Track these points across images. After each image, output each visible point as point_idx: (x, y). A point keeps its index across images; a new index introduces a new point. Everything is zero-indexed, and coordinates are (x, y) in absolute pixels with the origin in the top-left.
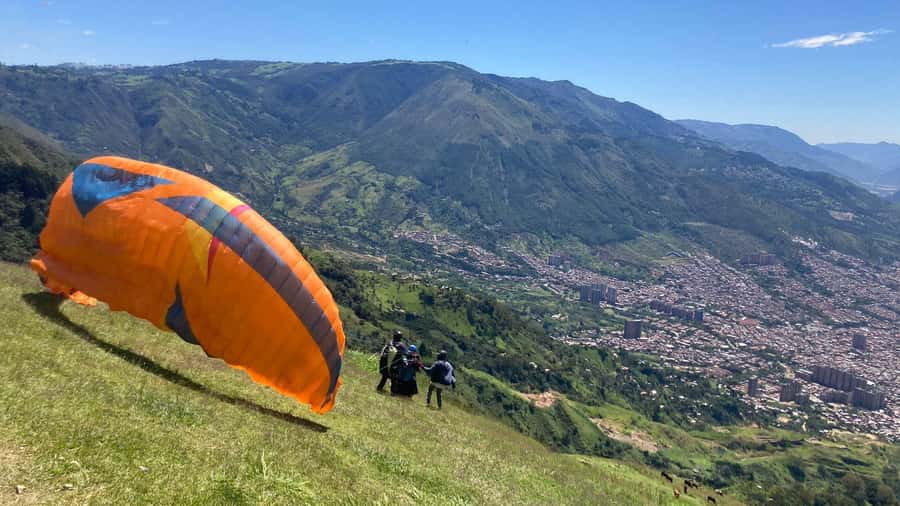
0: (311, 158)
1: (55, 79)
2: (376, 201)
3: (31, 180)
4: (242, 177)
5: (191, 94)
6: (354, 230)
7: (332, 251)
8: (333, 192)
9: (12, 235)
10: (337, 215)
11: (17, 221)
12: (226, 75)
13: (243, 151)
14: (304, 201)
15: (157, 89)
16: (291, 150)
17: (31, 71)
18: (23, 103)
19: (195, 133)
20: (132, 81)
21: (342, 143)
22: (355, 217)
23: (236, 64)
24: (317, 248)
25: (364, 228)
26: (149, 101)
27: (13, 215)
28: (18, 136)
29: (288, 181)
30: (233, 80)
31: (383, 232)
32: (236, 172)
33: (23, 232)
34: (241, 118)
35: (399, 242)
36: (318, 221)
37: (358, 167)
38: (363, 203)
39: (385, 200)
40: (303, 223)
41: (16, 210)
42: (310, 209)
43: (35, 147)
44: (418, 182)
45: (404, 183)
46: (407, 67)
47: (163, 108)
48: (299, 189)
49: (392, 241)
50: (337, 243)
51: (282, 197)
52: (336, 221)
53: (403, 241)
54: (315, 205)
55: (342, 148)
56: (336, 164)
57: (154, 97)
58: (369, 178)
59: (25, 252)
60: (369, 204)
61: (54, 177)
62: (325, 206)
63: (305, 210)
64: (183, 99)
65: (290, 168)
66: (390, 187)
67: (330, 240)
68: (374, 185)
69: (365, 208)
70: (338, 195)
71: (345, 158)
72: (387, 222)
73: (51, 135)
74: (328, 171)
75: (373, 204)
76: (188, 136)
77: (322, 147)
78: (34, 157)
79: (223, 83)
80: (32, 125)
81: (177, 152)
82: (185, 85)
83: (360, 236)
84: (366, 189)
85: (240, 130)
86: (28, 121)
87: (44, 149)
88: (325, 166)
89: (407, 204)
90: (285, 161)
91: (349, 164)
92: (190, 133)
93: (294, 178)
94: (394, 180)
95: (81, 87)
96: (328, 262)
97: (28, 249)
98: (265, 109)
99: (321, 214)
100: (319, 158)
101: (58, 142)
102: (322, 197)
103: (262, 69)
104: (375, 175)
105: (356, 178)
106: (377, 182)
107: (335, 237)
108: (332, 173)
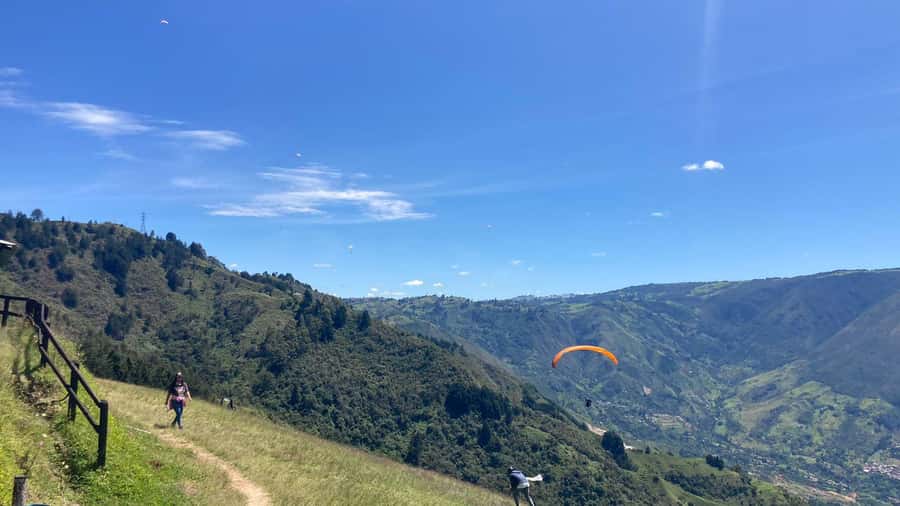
0: (755, 378)
1: (510, 311)
2: (836, 427)
3: (487, 401)
4: (681, 400)
5: (629, 318)
6: (811, 461)
7: (785, 485)
8: (782, 416)
9: (472, 453)
10: (789, 442)
11: (475, 439)
12: (663, 298)
13: (681, 373)
14: (749, 426)
15: (596, 316)
16: (730, 371)
17: (491, 306)
18: (485, 333)
19: (632, 356)
20: (574, 308)
21: (789, 362)
22: (810, 444)
23: (672, 286)
24: (767, 479)
25: (823, 459)
26: (589, 326)
27: (472, 434)
28: (480, 361)
29: (729, 404)
30: (668, 302)
31: (849, 464)
32: (674, 394)
33: (480, 450)
34: (678, 339)
35: (872, 478)
36: (766, 448)
37: (811, 388)
38: (819, 430)
39: (847, 426)
40: (748, 451)
41: (475, 429)
42: (756, 436)
43: (492, 371)
44: (889, 406)
45: (870, 406)
47: (601, 332)
48: (742, 413)
49: (862, 477)
50: (790, 475)
51: (724, 421)
52: (788, 449)
53: (876, 477)
54: (761, 430)
55: (789, 367)
56: (784, 385)
57: (595, 323)
58: (825, 400)
59: (482, 470)
60: (826, 430)
61: (507, 399)
62: (773, 432)
63: (751, 436)
64: (620, 322)
65: (732, 390)
66: (852, 411)
67: (782, 471)
68: (831, 408)
69: (822, 435)
70: (788, 420)
71: (794, 378)
72: (852, 452)
73: (505, 360)
74: (776, 392)
75: (832, 430)
76: (626, 360)
77: (765, 367)
78: (491, 380)
79: (660, 306)
80: (491, 352)
81: (616, 376)
82: (623, 310)
83: (818, 468)
84: (821, 412)
85: (677, 352)
86: (487, 348)
87: (499, 372)
88: (771, 387)
89: (877, 431)
90: (725, 382)
91: (799, 384)
92: (627, 356)
93: (737, 400)
94: (857, 403)
95: (530, 316)
96: (782, 497)
97: (483, 467)
98: (701, 329)
99: (770, 441)
100: (763, 379)
101: (509, 366)
102: (770, 421)
103: (698, 290)
104: (832, 397)
105: (808, 400)
106: (835, 406)
107: (789, 468)
108: (779, 395)
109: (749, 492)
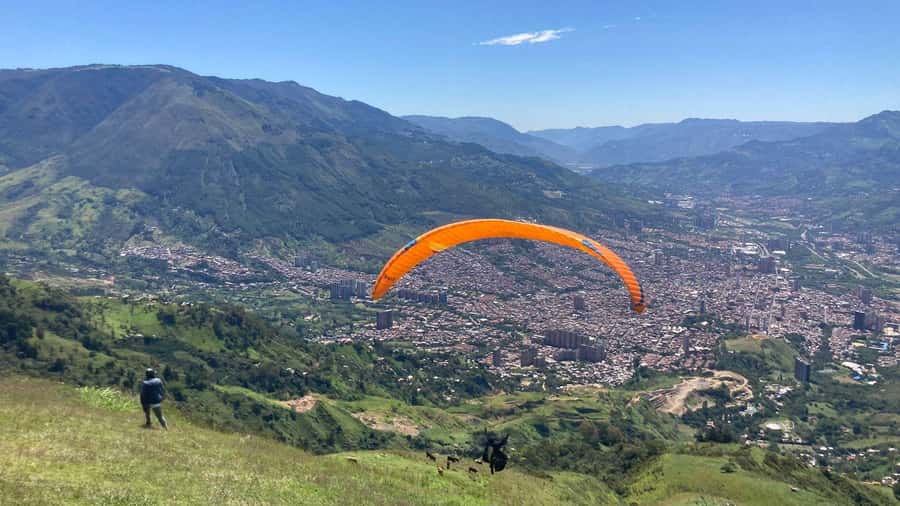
0: (10, 176)
2: (95, 218)
6: (71, 253)
7: (46, 279)
8: (40, 213)
10: (49, 238)
14: (5, 227)
21: (47, 158)
22: (71, 238)
24: (26, 277)
25: (84, 250)
31: (107, 251)
35: (128, 261)
36: (25, 247)
37: (71, 183)
38: (79, 223)
39: (105, 217)
40: (5, 252)
42: (13, 235)
44: (142, 194)
45: (127, 196)
46: (115, 71)
49: (119, 261)
50: (51, 269)
52: (48, 245)
53: (132, 260)
54: (18, 230)
55: (46, 163)
56: (42, 181)
58: (85, 193)
60: (86, 222)
62: (32, 229)
63: (7, 236)
66: (111, 202)
67: (42, 267)
68: (90, 201)
69: (82, 227)
70: (47, 216)
71: (52, 174)
72: (110, 240)
74: (33, 189)
75: (91, 222)
77: (21, 164)
83: (78, 259)
84: (81, 206)
88: (28, 184)
89: (131, 218)
91: (59, 177)
94: (115, 194)
96: (43, 292)
99: (28, 239)
100: (18, 177)
102: (27, 219)
104: (91, 190)
105: (68, 195)
106: (94, 198)
107: (49, 263)
108: (37, 192)
109: (8, 292)
